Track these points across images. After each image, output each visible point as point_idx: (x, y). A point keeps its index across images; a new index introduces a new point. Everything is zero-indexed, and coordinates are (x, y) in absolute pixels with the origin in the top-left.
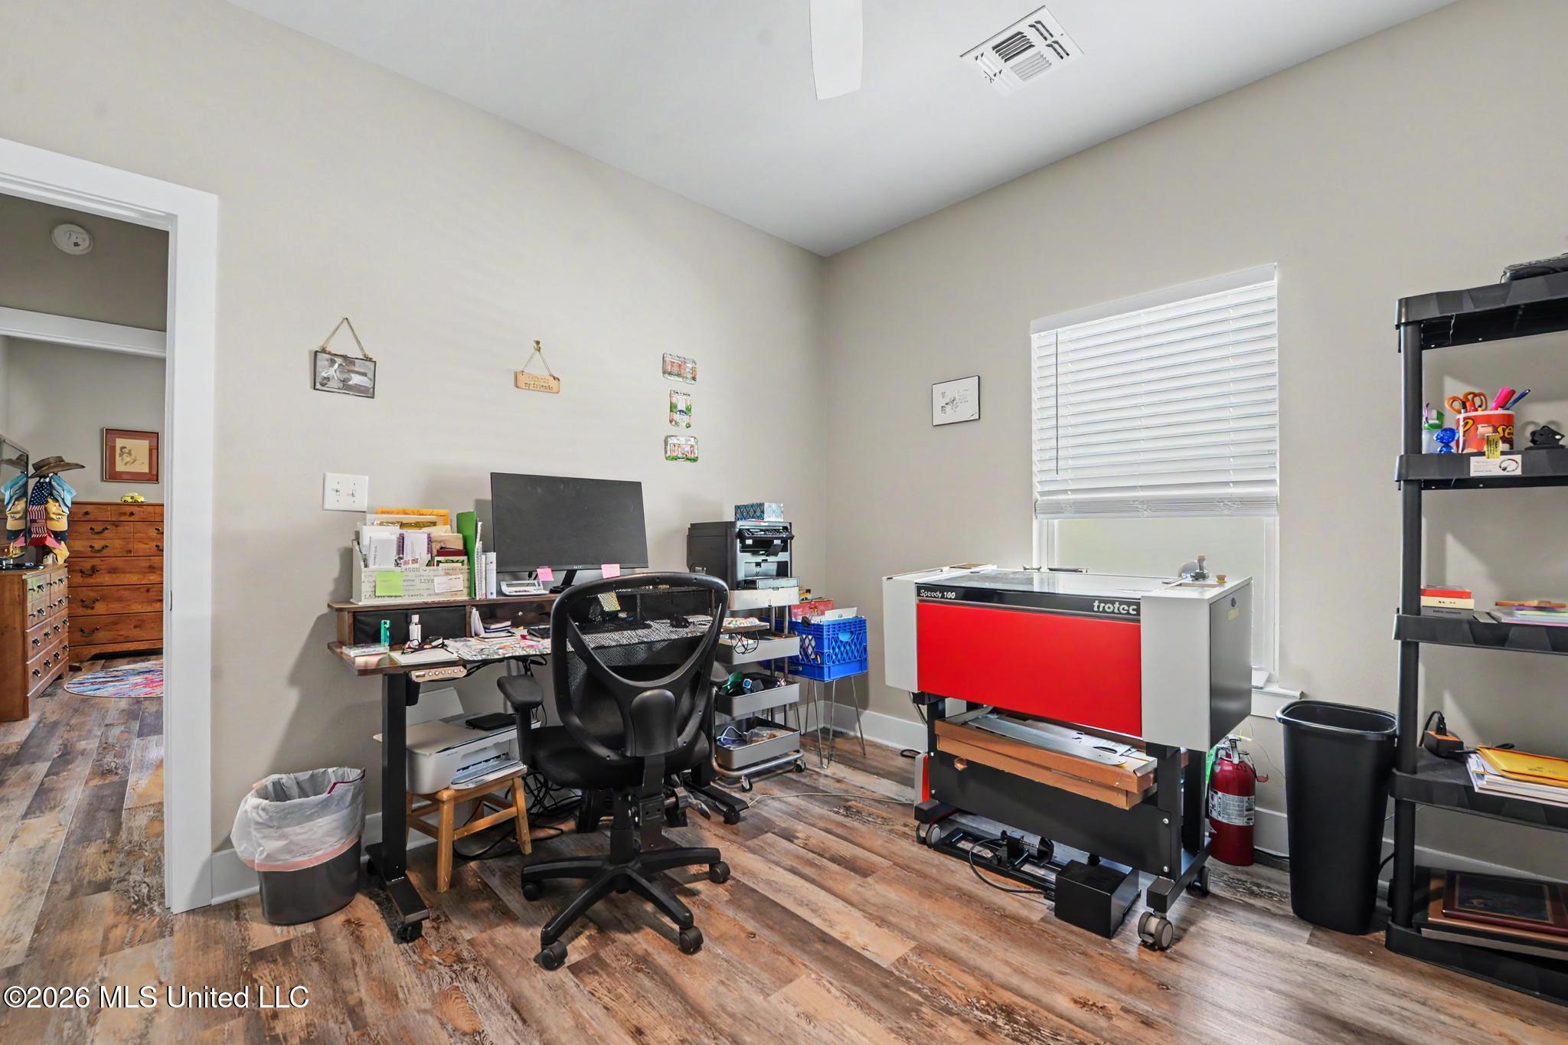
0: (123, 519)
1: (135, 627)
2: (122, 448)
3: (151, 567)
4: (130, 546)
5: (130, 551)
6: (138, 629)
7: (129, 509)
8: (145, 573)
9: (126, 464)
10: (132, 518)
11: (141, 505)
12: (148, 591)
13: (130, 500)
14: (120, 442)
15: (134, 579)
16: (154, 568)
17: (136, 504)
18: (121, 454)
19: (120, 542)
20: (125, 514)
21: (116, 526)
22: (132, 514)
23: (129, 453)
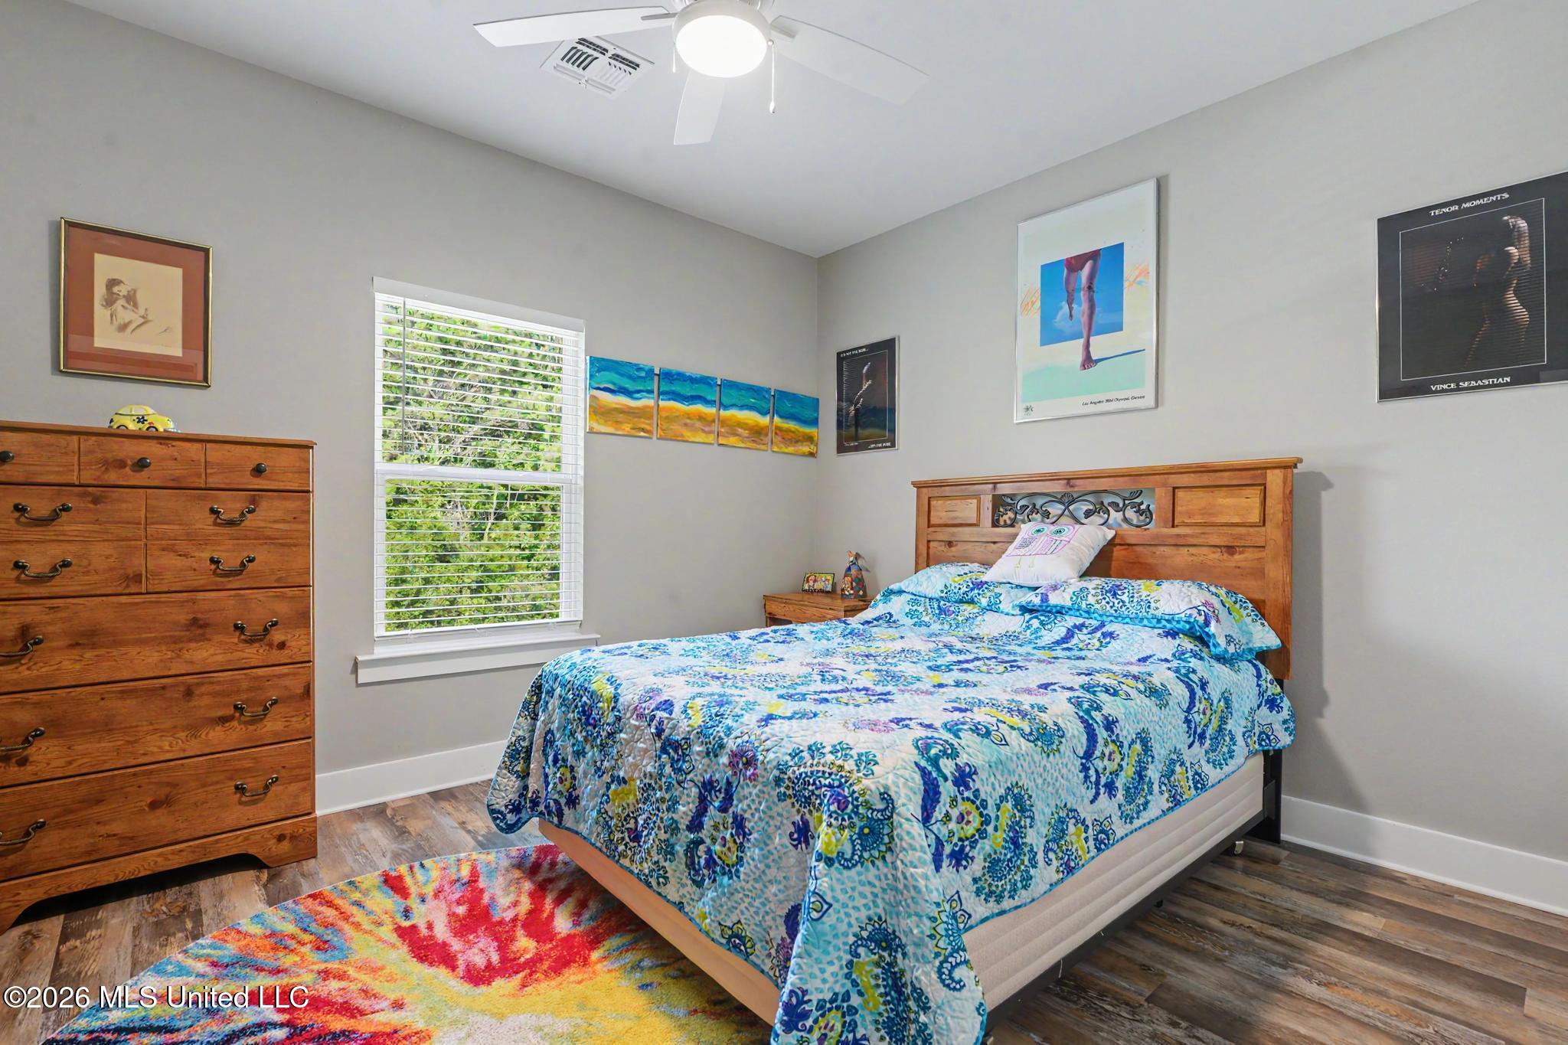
0: (112, 477)
1: (154, 805)
2: (112, 283)
3: (195, 623)
4: (138, 563)
5: (137, 578)
6: (159, 812)
7: (132, 450)
8: (176, 640)
9: (123, 328)
10: (141, 478)
11: (166, 439)
12: (189, 693)
13: (133, 426)
14: (105, 266)
15: (147, 660)
16: (205, 626)
17: (152, 436)
18: (110, 301)
19: (107, 549)
20: (121, 464)
21: (96, 501)
22: (141, 464)
23: (131, 298)
